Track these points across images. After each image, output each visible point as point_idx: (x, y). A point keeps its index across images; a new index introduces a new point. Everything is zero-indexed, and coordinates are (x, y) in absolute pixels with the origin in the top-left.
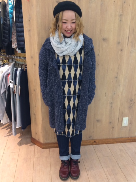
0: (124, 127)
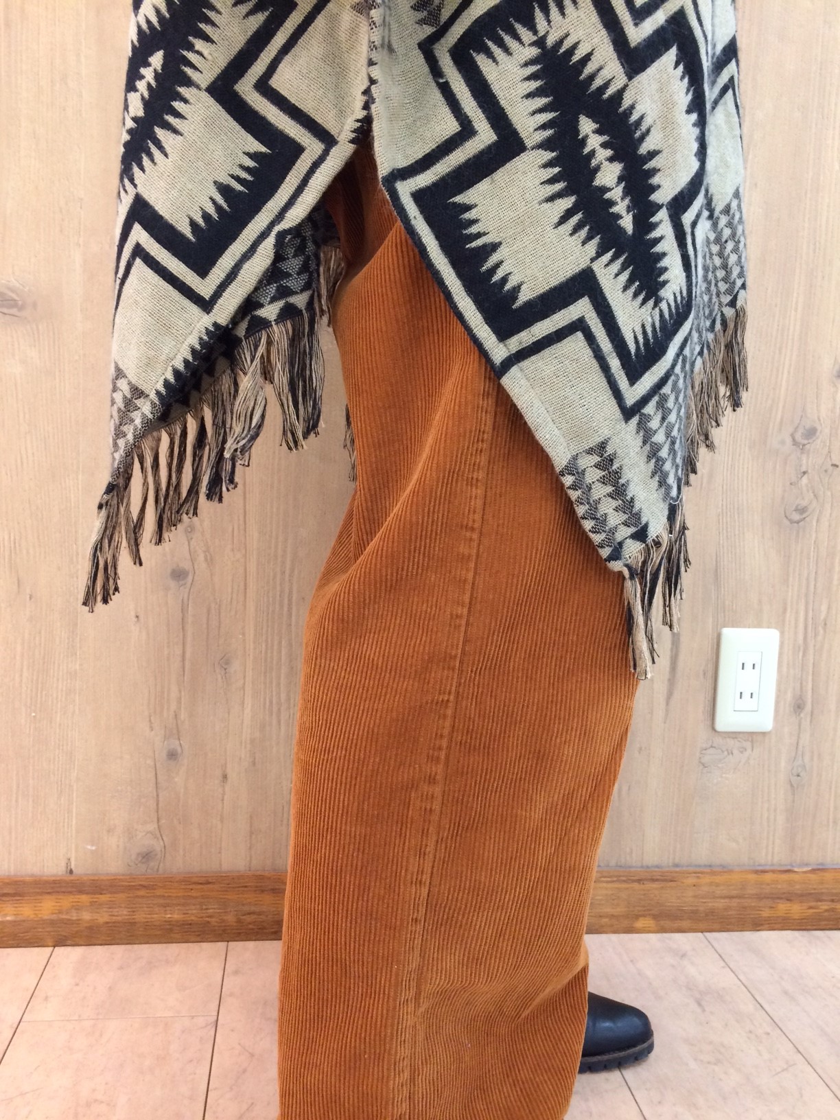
0: (734, 735)
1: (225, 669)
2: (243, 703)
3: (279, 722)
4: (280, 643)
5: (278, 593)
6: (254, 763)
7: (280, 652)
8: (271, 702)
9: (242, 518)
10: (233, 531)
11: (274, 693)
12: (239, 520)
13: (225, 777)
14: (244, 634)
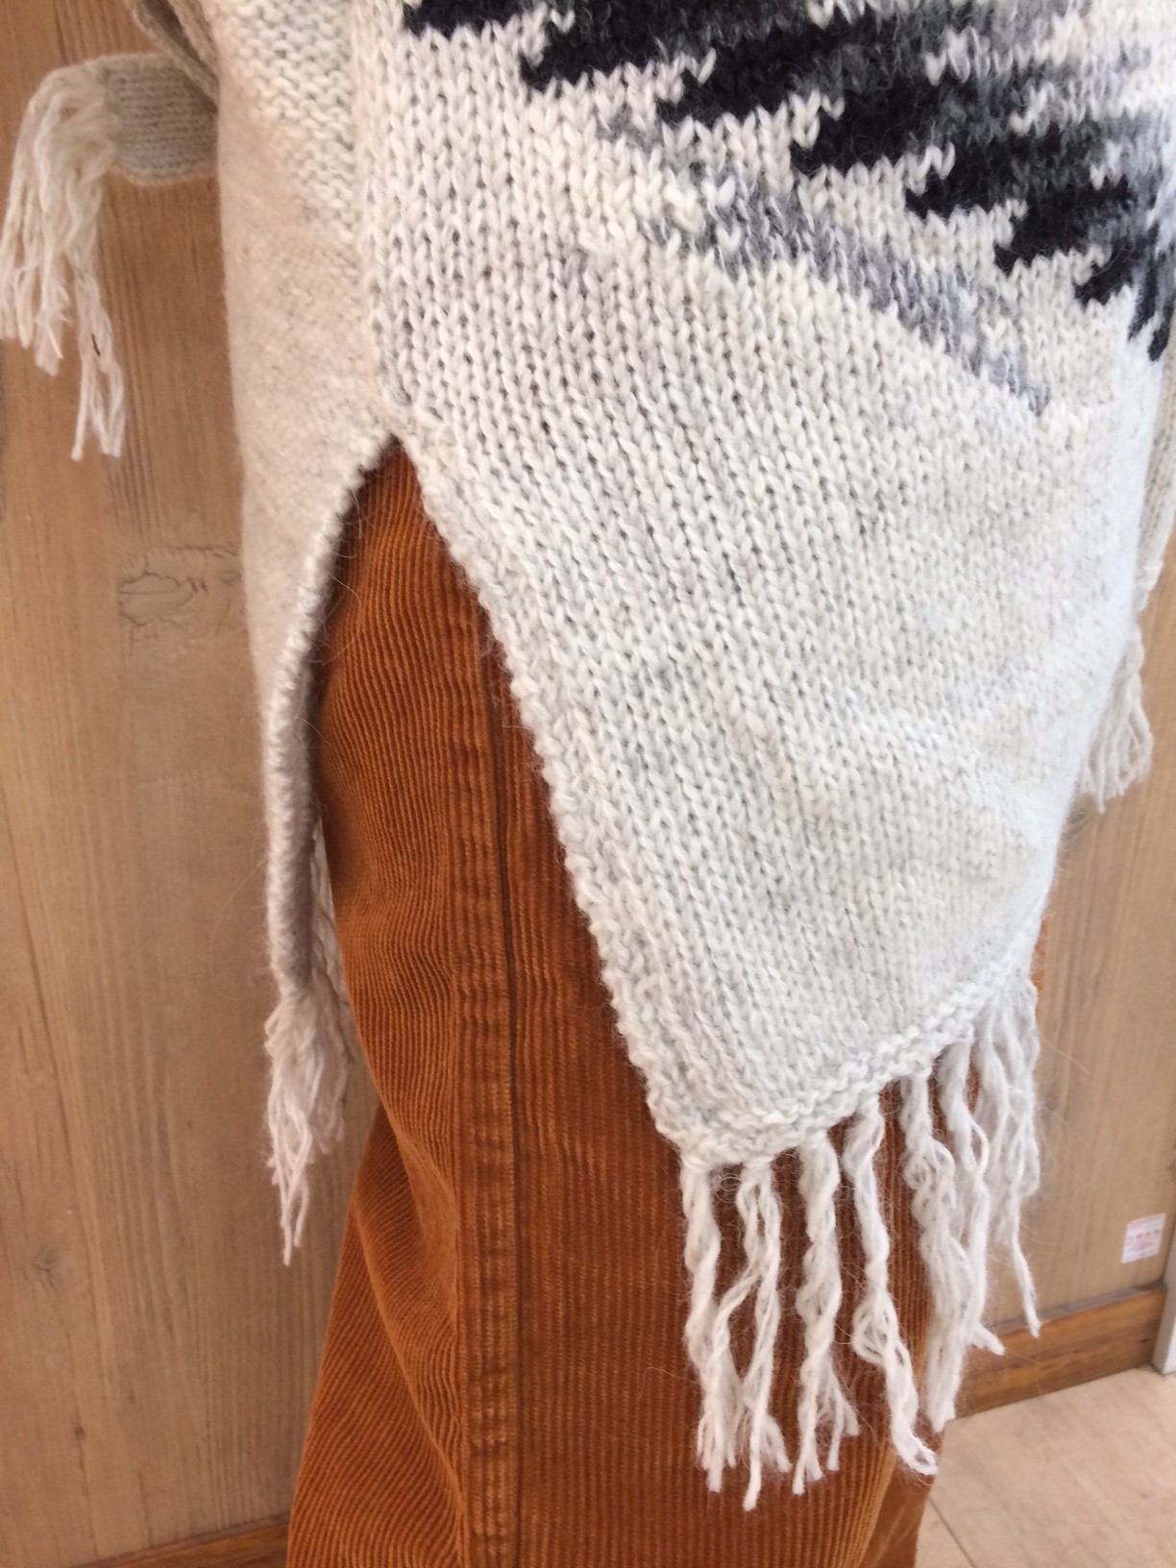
1: (48, 1271)
2: (94, 1316)
3: (170, 1328)
4: (152, 1205)
5: (136, 1126)
6: (132, 1399)
7: (154, 1218)
8: (149, 1303)
9: (36, 1011)
10: (21, 1039)
11: (153, 1288)
12: (30, 1015)
13: (79, 1432)
14: (75, 1207)
